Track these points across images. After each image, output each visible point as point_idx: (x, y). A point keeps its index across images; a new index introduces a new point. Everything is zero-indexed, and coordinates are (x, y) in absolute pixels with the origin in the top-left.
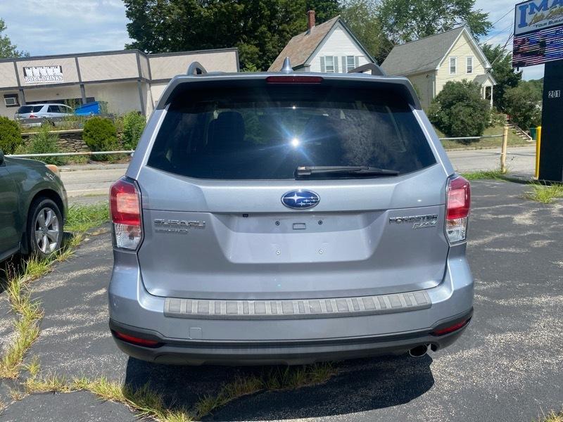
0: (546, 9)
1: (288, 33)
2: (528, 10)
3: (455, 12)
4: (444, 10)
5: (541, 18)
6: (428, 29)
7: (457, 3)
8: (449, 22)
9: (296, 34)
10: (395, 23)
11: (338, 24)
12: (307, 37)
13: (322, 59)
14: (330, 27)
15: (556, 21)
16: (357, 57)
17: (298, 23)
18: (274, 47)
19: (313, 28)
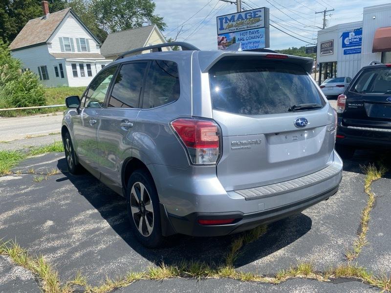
0: (234, 21)
1: (24, 16)
2: (224, 21)
3: (142, 14)
4: (136, 12)
5: (232, 26)
6: (127, 24)
7: (144, 9)
8: (140, 20)
9: (31, 18)
10: (103, 17)
11: (69, 13)
12: (44, 21)
13: (60, 39)
14: (64, 15)
15: (240, 29)
16: (87, 40)
17: (31, 9)
18: (12, 27)
19: (48, 14)
